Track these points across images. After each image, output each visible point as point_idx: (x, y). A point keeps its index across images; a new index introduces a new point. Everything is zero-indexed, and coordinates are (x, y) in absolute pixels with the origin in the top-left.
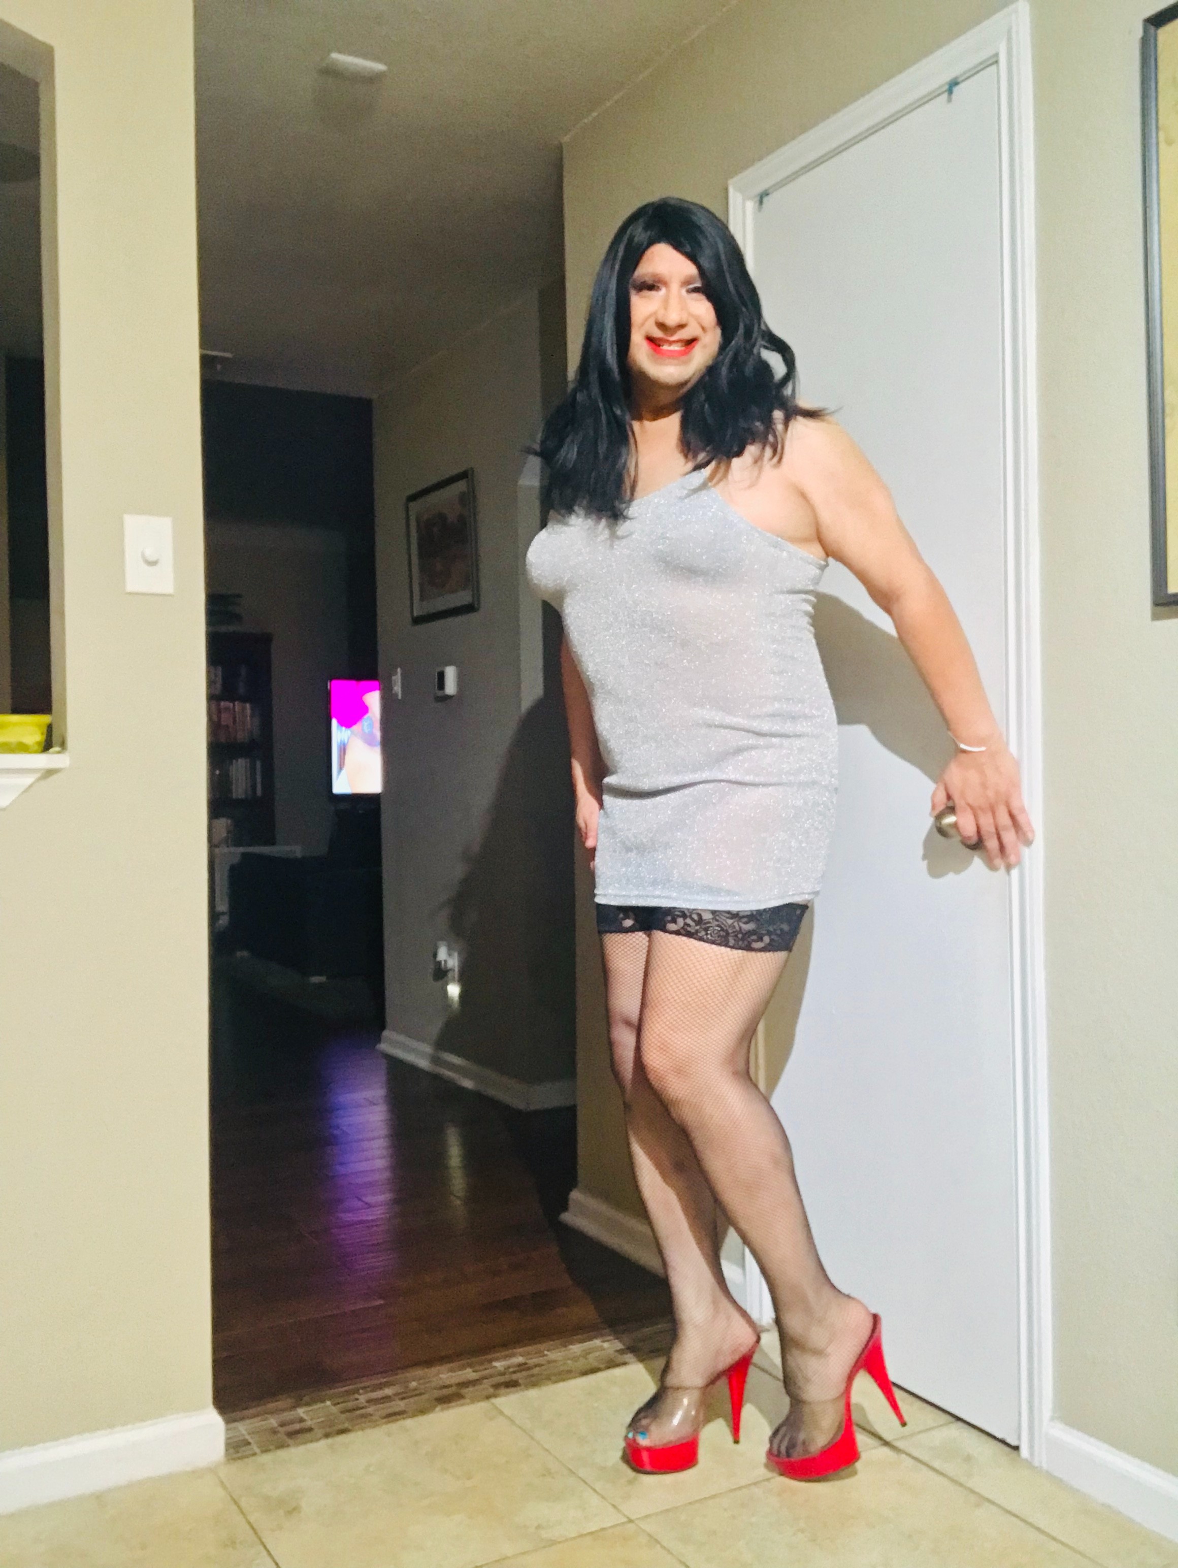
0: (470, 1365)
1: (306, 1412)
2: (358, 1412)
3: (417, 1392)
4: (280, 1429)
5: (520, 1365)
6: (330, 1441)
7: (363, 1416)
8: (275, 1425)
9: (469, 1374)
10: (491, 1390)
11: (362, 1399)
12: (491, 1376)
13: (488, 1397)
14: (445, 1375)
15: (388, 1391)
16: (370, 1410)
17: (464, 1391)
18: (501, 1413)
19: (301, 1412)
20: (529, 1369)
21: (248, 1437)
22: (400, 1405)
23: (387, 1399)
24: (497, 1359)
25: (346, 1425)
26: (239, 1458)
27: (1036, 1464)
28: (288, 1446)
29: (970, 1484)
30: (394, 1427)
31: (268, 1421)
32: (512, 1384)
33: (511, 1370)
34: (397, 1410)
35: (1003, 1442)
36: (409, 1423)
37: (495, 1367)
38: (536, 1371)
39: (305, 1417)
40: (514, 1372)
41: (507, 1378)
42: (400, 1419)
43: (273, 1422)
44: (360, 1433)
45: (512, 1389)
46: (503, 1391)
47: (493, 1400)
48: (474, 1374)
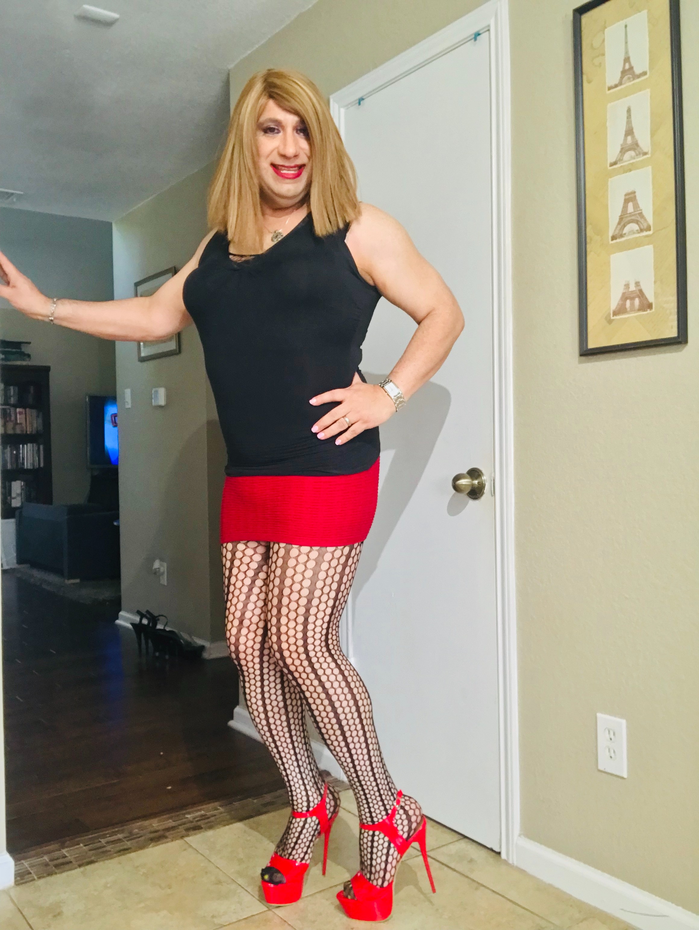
0: (171, 818)
1: (67, 851)
2: (101, 850)
3: (138, 836)
4: (50, 863)
5: (202, 816)
6: (82, 869)
7: (103, 852)
8: (48, 860)
9: (170, 823)
10: (184, 832)
11: (104, 841)
12: (184, 824)
13: (182, 837)
14: (155, 824)
15: (120, 836)
16: (108, 848)
17: (167, 834)
18: (191, 846)
19: (64, 851)
20: (208, 818)
21: (29, 869)
22: (128, 844)
23: (119, 840)
24: (189, 813)
25: (93, 858)
26: (23, 883)
27: (510, 862)
28: (56, 873)
29: (472, 876)
30: (123, 858)
31: (44, 858)
32: (197, 829)
33: (197, 819)
34: (125, 847)
35: (492, 850)
36: (133, 855)
37: (187, 818)
38: (212, 819)
39: (67, 855)
40: (200, 820)
41: (194, 824)
42: (127, 854)
43: (46, 858)
44: (101, 863)
45: (197, 831)
46: (192, 832)
47: (186, 839)
48: (174, 823)
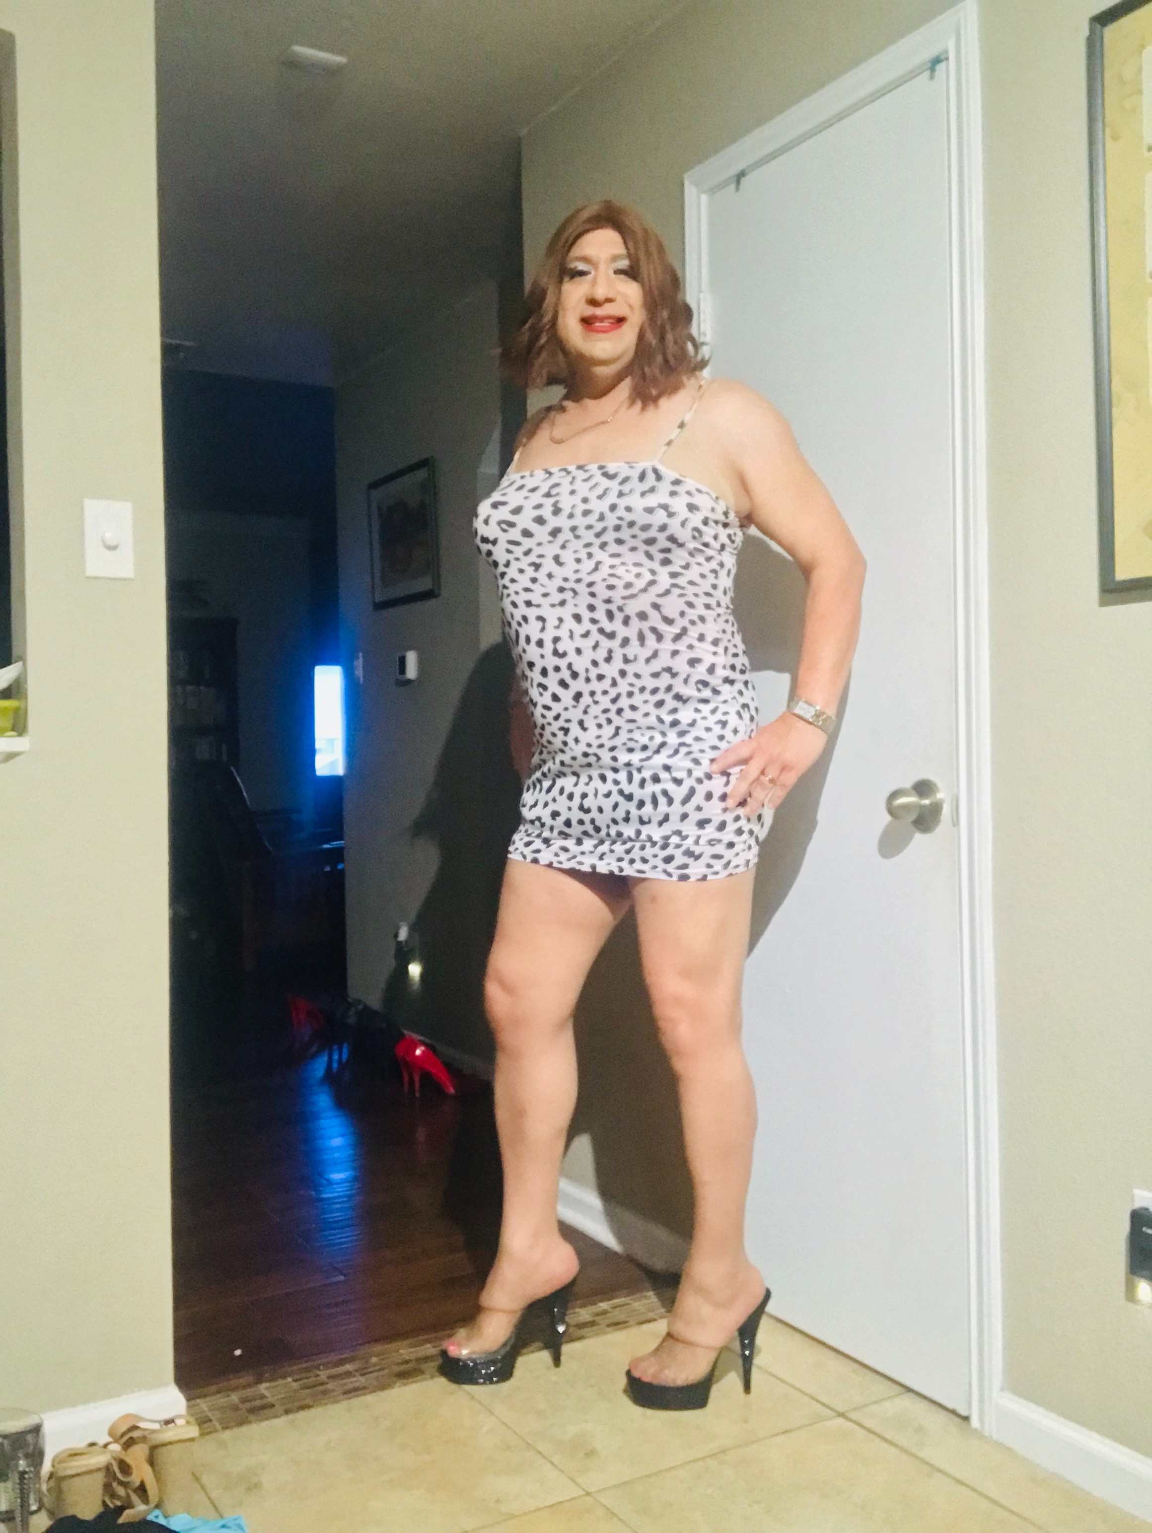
1: (268, 1388)
2: (318, 1389)
3: (378, 1368)
4: (242, 1406)
6: (291, 1417)
7: (324, 1392)
8: (238, 1401)
11: (323, 1374)
14: (405, 1350)
15: (348, 1367)
16: (331, 1386)
19: (263, 1388)
21: (209, 1414)
22: (360, 1381)
23: (348, 1374)
25: (308, 1401)
27: (986, 1433)
28: (250, 1422)
29: (922, 1454)
31: (230, 1398)
34: (357, 1384)
35: (953, 1412)
36: (369, 1398)
39: (266, 1393)
43: (234, 1397)
